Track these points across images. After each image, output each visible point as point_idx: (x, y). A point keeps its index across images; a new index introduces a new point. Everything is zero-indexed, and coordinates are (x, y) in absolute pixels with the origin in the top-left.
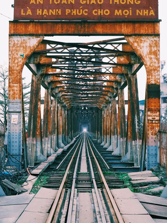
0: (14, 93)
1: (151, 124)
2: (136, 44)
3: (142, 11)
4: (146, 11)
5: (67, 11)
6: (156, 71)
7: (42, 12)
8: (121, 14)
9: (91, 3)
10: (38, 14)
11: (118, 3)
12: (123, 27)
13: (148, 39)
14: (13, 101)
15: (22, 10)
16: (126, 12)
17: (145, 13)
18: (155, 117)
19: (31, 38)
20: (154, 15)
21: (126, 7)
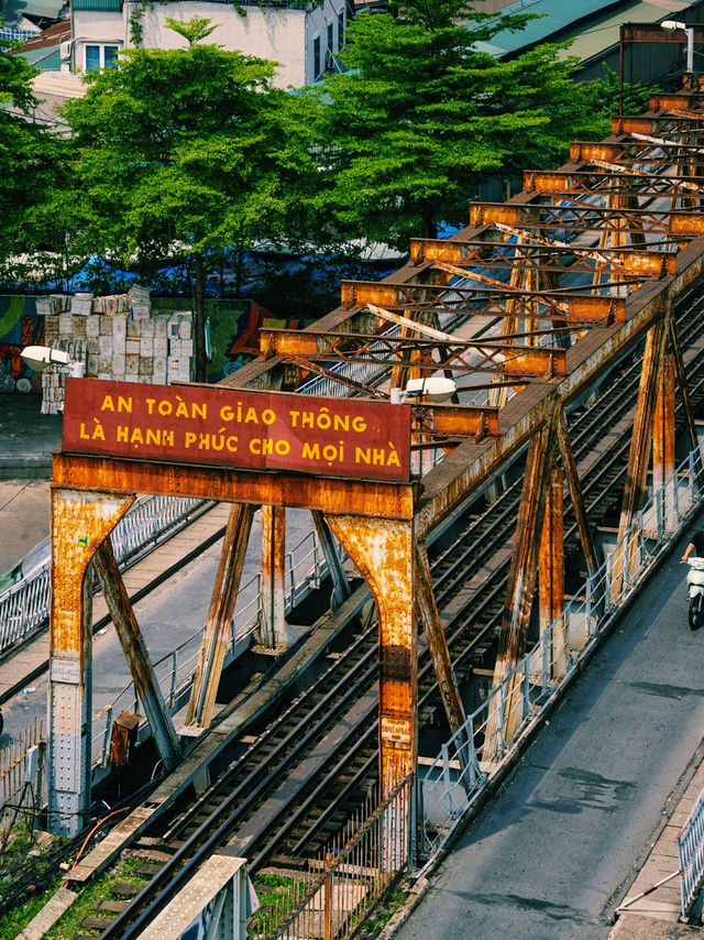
0: (66, 633)
1: (390, 751)
2: (354, 538)
3: (369, 451)
4: (379, 453)
5: (187, 438)
6: (403, 613)
7: (130, 437)
8: (318, 457)
9: (247, 421)
10: (119, 440)
11: (311, 426)
12: (322, 489)
13: (385, 527)
14: (62, 653)
15: (83, 425)
16: (330, 453)
17: (376, 457)
18: (400, 735)
19: (104, 497)
20: (398, 464)
21: (330, 437)
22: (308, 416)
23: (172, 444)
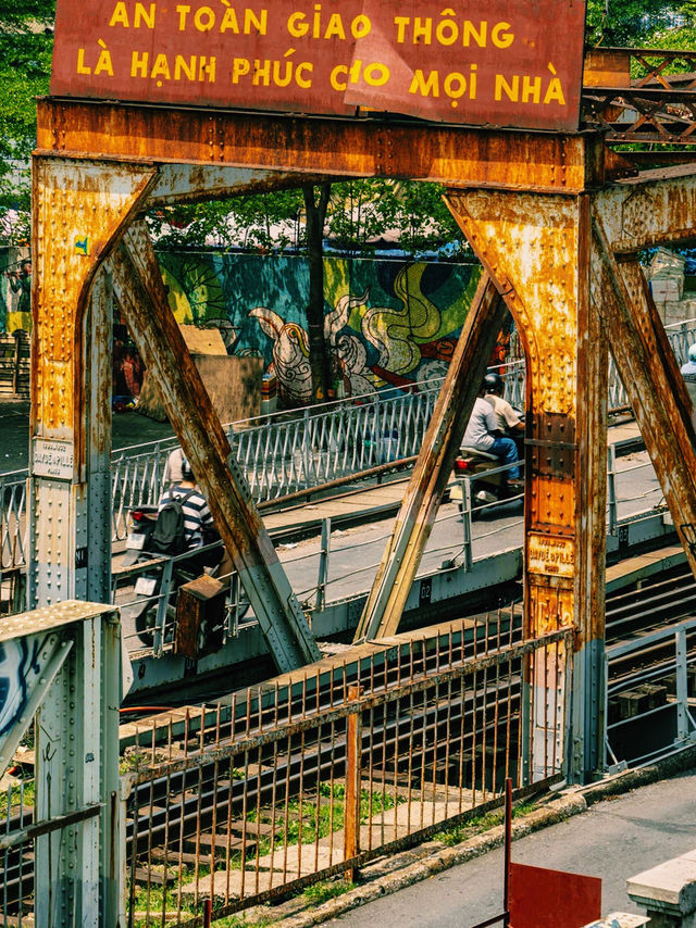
0: (55, 398)
1: (542, 592)
2: (490, 231)
3: (516, 79)
4: (532, 83)
5: (236, 68)
6: (567, 358)
7: (150, 68)
8: (436, 93)
9: (328, 36)
10: (134, 73)
11: (428, 41)
12: (442, 148)
13: (539, 210)
14: (50, 431)
15: (81, 52)
16: (455, 85)
17: (527, 90)
18: (558, 564)
19: (112, 171)
20: (562, 101)
21: (456, 58)
22: (423, 24)
23: (212, 78)
